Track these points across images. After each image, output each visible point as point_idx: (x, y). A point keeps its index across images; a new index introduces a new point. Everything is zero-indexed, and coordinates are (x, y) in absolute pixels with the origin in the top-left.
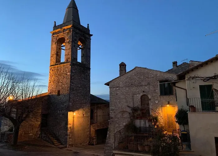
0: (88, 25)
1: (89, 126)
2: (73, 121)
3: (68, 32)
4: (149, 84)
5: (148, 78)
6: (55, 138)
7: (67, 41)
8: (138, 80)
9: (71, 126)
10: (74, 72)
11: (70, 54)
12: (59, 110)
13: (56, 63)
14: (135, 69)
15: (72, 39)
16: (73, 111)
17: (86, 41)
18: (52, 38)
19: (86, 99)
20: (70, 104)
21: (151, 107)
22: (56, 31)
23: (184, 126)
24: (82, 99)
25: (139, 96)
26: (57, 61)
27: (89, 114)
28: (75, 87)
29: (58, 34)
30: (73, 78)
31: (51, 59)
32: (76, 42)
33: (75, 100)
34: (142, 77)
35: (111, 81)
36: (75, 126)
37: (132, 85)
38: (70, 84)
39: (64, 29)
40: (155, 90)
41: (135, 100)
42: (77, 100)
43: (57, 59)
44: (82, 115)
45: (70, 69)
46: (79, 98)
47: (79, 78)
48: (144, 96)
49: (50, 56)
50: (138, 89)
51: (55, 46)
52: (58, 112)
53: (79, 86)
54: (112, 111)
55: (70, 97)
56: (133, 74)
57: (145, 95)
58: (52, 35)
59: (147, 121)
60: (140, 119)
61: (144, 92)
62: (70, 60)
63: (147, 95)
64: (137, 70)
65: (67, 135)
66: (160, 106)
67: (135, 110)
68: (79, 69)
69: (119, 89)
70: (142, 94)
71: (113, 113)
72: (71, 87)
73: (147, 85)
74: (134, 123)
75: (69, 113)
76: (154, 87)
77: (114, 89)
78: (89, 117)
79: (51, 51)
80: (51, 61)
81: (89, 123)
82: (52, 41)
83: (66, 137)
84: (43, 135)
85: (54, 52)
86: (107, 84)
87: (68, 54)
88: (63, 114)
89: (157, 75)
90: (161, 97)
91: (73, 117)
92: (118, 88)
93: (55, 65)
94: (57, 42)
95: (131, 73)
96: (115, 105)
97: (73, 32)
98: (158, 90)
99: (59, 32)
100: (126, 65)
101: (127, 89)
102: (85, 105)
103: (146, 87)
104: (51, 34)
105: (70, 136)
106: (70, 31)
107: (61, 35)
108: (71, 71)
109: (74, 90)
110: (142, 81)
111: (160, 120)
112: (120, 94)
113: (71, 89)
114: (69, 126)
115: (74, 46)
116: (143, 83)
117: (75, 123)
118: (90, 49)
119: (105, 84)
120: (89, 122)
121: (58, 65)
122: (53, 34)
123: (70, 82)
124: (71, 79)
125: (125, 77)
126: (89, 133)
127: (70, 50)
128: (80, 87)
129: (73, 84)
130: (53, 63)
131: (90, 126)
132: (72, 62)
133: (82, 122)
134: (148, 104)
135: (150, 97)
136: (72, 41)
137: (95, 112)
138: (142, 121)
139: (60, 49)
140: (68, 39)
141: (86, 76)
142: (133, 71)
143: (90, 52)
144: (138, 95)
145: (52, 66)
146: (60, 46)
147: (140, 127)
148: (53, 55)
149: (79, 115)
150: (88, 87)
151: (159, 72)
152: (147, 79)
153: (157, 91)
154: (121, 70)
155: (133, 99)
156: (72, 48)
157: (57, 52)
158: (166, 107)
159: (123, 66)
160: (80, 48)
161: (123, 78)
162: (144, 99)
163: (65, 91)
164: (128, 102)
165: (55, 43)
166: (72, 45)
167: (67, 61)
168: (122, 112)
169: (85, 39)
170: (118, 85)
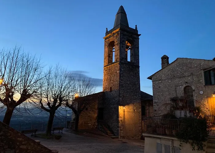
0: (136, 26)
1: (141, 121)
2: (124, 115)
3: (117, 36)
4: (192, 74)
5: (191, 68)
6: (108, 129)
7: (116, 43)
8: (180, 72)
9: (122, 119)
10: (123, 70)
11: (119, 54)
12: (112, 105)
13: (108, 63)
14: (176, 60)
15: (120, 41)
16: (124, 105)
17: (134, 41)
18: (105, 43)
19: (136, 95)
20: (121, 99)
21: (195, 98)
22: (108, 36)
24: (132, 95)
26: (109, 62)
27: (140, 110)
28: (124, 83)
29: (109, 38)
30: (122, 75)
31: (104, 61)
32: (123, 43)
33: (124, 96)
34: (185, 68)
35: (153, 75)
36: (126, 120)
37: (174, 77)
38: (120, 81)
39: (114, 33)
40: (199, 81)
42: (127, 95)
43: (109, 60)
44: (132, 110)
45: (119, 68)
46: (128, 94)
47: (128, 75)
48: (187, 88)
49: (104, 59)
50: (181, 80)
51: (107, 49)
52: (111, 106)
53: (129, 83)
54: (155, 104)
55: (120, 93)
56: (176, 66)
57: (188, 86)
58: (105, 40)
59: (188, 112)
60: (180, 110)
61: (187, 83)
62: (118, 60)
63: (190, 86)
64: (178, 59)
65: (118, 127)
66: (206, 97)
68: (128, 68)
69: (161, 82)
70: (184, 86)
71: (156, 106)
72: (120, 84)
73: (190, 75)
74: (174, 113)
75: (119, 107)
76: (198, 78)
77: (157, 82)
78: (141, 113)
79: (105, 54)
80: (104, 62)
81: (141, 118)
82: (105, 45)
83: (118, 129)
84: (100, 126)
85: (107, 54)
86: (150, 78)
87: (117, 55)
88: (115, 108)
89: (201, 64)
90: (206, 87)
91: (123, 110)
92: (160, 81)
93: (108, 65)
94: (109, 45)
95: (173, 64)
96: (158, 98)
97: (120, 35)
98: (203, 80)
99: (110, 37)
100: (168, 58)
101: (170, 81)
102: (135, 101)
103: (189, 78)
104: (104, 39)
105: (122, 129)
106: (118, 34)
107: (111, 39)
108: (120, 70)
109: (124, 87)
110: (185, 72)
111: (206, 112)
112: (162, 87)
113: (121, 85)
114: (120, 119)
115: (122, 47)
116: (186, 74)
117: (126, 117)
118: (138, 48)
119: (148, 78)
120: (140, 117)
121: (109, 65)
122: (106, 39)
123: (120, 79)
124: (120, 77)
125: (167, 70)
126: (141, 128)
127: (119, 51)
128: (129, 84)
129: (122, 81)
130: (106, 64)
131: (142, 122)
132: (120, 62)
133: (133, 116)
134: (192, 96)
135: (193, 88)
136: (121, 43)
137: (147, 108)
138: (183, 111)
139: (112, 52)
140: (116, 42)
141: (135, 73)
142: (175, 63)
143: (139, 51)
144: (181, 87)
145: (105, 66)
146: (111, 49)
147: (180, 118)
148: (106, 57)
149: (129, 110)
150: (138, 84)
151: (203, 61)
152: (190, 69)
153: (201, 81)
154: (163, 63)
155: (176, 91)
156: (120, 49)
157: (109, 54)
158: (212, 98)
159: (165, 59)
160: (130, 49)
161: (166, 70)
163: (116, 88)
164: (171, 95)
165: (107, 47)
166: (120, 46)
167: (116, 61)
168: (166, 105)
169: (133, 39)
170: (161, 78)
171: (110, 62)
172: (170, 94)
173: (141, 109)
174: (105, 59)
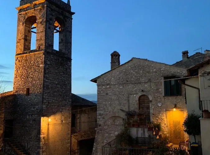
1: (69, 136)
2: (48, 129)
3: (41, 9)
4: (150, 81)
5: (149, 72)
6: (23, 151)
7: (40, 20)
8: (135, 76)
9: (45, 136)
10: (49, 63)
11: (43, 38)
12: (29, 115)
13: (24, 50)
14: (131, 60)
15: (46, 18)
16: (47, 115)
17: (66, 21)
18: (19, 17)
19: (65, 100)
20: (44, 106)
21: (151, 111)
22: (24, 7)
23: (195, 137)
24: (60, 99)
25: (136, 97)
26: (25, 49)
27: (70, 120)
28: (50, 83)
29: (27, 10)
30: (47, 71)
31: (17, 46)
32: (51, 22)
33: (50, 102)
34: (141, 72)
35: (99, 77)
36: (50, 136)
37: (127, 82)
38: (44, 80)
39: (35, 4)
40: (158, 89)
41: (131, 102)
42: (54, 101)
43: (25, 45)
44: (59, 122)
45: (43, 60)
46: (55, 98)
47: (56, 71)
48: (143, 97)
49: (16, 42)
50: (136, 87)
51: (22, 27)
52: (28, 117)
53: (57, 82)
54: (100, 117)
55: (43, 98)
56: (130, 68)
57: (144, 95)
58: (19, 13)
59: (146, 130)
60: (137, 127)
61: (142, 91)
62: (43, 47)
63: (147, 96)
64: (134, 62)
65: (39, 148)
66: (164, 110)
67: (130, 115)
68: (56, 60)
69: (110, 88)
70: (140, 94)
71: (101, 119)
72: (45, 84)
73: (148, 82)
74: (130, 132)
75: (42, 118)
76: (157, 85)
77: (104, 87)
78: (70, 124)
79: (18, 35)
80: (17, 48)
81: (70, 132)
82: (19, 20)
83: (38, 150)
84: (8, 148)
85: (22, 36)
86: (94, 81)
87: (41, 39)
88: (34, 120)
89: (160, 69)
90: (166, 98)
91: (47, 124)
92: (108, 86)
93: (23, 53)
94: (26, 22)
95: (126, 65)
96: (104, 109)
97: (47, 9)
98: (162, 89)
100: (119, 55)
101: (121, 87)
102: (64, 108)
103: (146, 85)
104: (18, 11)
105: (44, 150)
106: (43, 7)
107: (31, 13)
108: (45, 63)
109: (49, 88)
110: (141, 77)
111: (163, 128)
112: (110, 94)
113: (45, 86)
114: (42, 136)
115: (49, 28)
116: (143, 80)
117: (50, 132)
118: (71, 32)
119: (92, 81)
120: (69, 130)
121: (26, 53)
122: (20, 11)
123: (44, 77)
124: (45, 73)
125: (118, 72)
126: (69, 145)
127: (44, 33)
128: (57, 84)
129: (47, 80)
130: (19, 50)
131: (71, 136)
132: (46, 51)
133: (60, 130)
134: (148, 108)
135: (151, 98)
136: (47, 21)
137: (78, 117)
138: (140, 129)
139: (30, 32)
140: (40, 18)
141: (66, 69)
142: (130, 64)
143: (71, 37)
144: (135, 95)
145: (19, 54)
146: (29, 27)
147: (137, 138)
148: (20, 40)
149: (55, 122)
150: (69, 84)
151: (164, 65)
152: (147, 74)
153: (160, 90)
154: (113, 62)
155: (128, 101)
156: (45, 31)
157: (26, 36)
158: (171, 112)
159: (115, 56)
160: (58, 31)
161: (116, 72)
162: (143, 100)
163: (37, 89)
164: (122, 105)
165: (23, 24)
166: (46, 26)
167: (39, 49)
168: (114, 118)
169: (64, 18)
170: (109, 82)
171: (27, 48)
172: (120, 104)
173: (71, 118)
174: (18, 42)
